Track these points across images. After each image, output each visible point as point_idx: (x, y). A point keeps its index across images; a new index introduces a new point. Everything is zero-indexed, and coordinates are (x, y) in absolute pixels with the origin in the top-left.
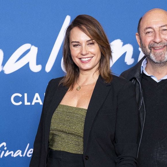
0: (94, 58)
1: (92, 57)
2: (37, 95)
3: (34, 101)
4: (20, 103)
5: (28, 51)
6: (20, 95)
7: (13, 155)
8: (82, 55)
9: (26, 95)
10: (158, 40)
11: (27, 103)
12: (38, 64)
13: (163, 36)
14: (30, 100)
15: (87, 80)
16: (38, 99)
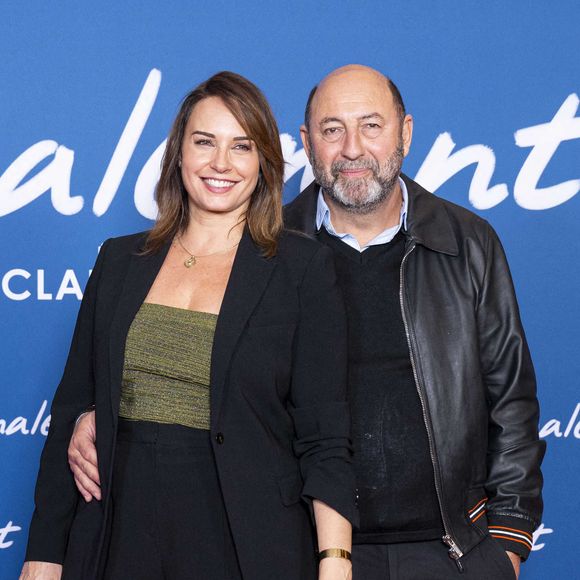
0: (241, 186)
1: (236, 182)
2: (70, 275)
3: (63, 290)
4: (26, 295)
5: (49, 159)
6: (26, 275)
7: (6, 428)
8: (215, 169)
9: (41, 273)
10: (353, 152)
11: (42, 296)
12: (73, 194)
13: (365, 142)
14: (52, 286)
15: (211, 240)
16: (72, 286)
